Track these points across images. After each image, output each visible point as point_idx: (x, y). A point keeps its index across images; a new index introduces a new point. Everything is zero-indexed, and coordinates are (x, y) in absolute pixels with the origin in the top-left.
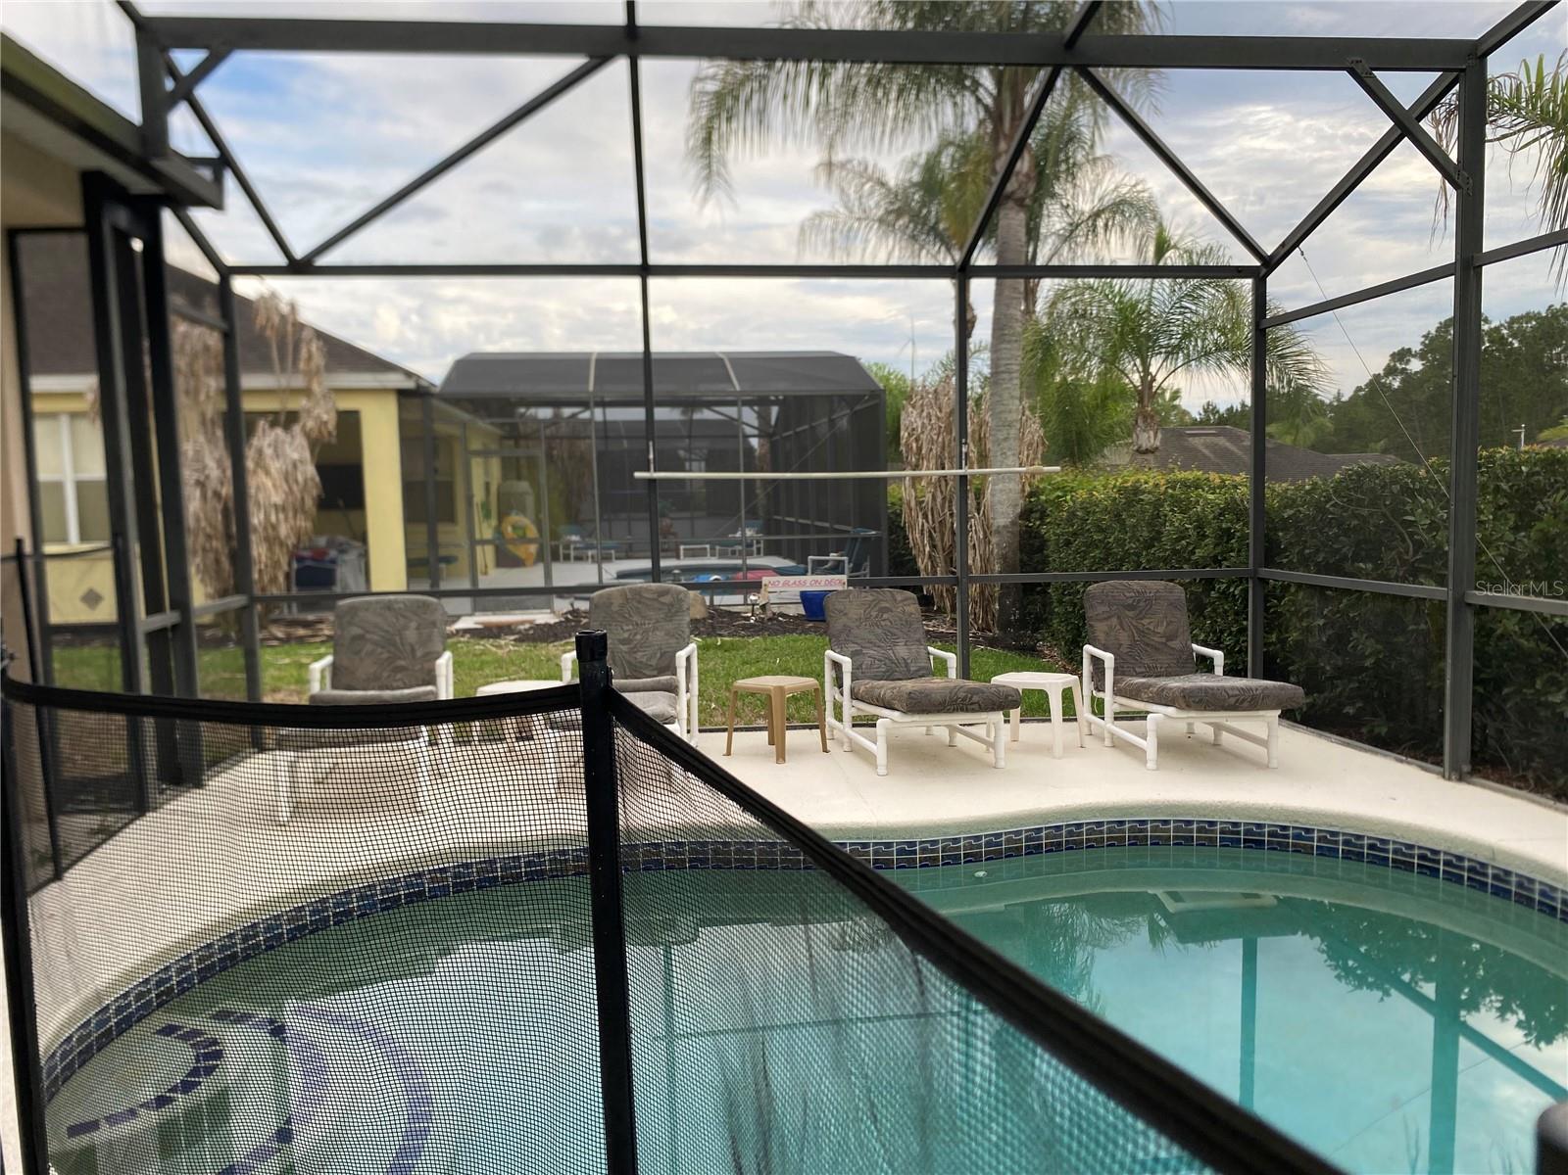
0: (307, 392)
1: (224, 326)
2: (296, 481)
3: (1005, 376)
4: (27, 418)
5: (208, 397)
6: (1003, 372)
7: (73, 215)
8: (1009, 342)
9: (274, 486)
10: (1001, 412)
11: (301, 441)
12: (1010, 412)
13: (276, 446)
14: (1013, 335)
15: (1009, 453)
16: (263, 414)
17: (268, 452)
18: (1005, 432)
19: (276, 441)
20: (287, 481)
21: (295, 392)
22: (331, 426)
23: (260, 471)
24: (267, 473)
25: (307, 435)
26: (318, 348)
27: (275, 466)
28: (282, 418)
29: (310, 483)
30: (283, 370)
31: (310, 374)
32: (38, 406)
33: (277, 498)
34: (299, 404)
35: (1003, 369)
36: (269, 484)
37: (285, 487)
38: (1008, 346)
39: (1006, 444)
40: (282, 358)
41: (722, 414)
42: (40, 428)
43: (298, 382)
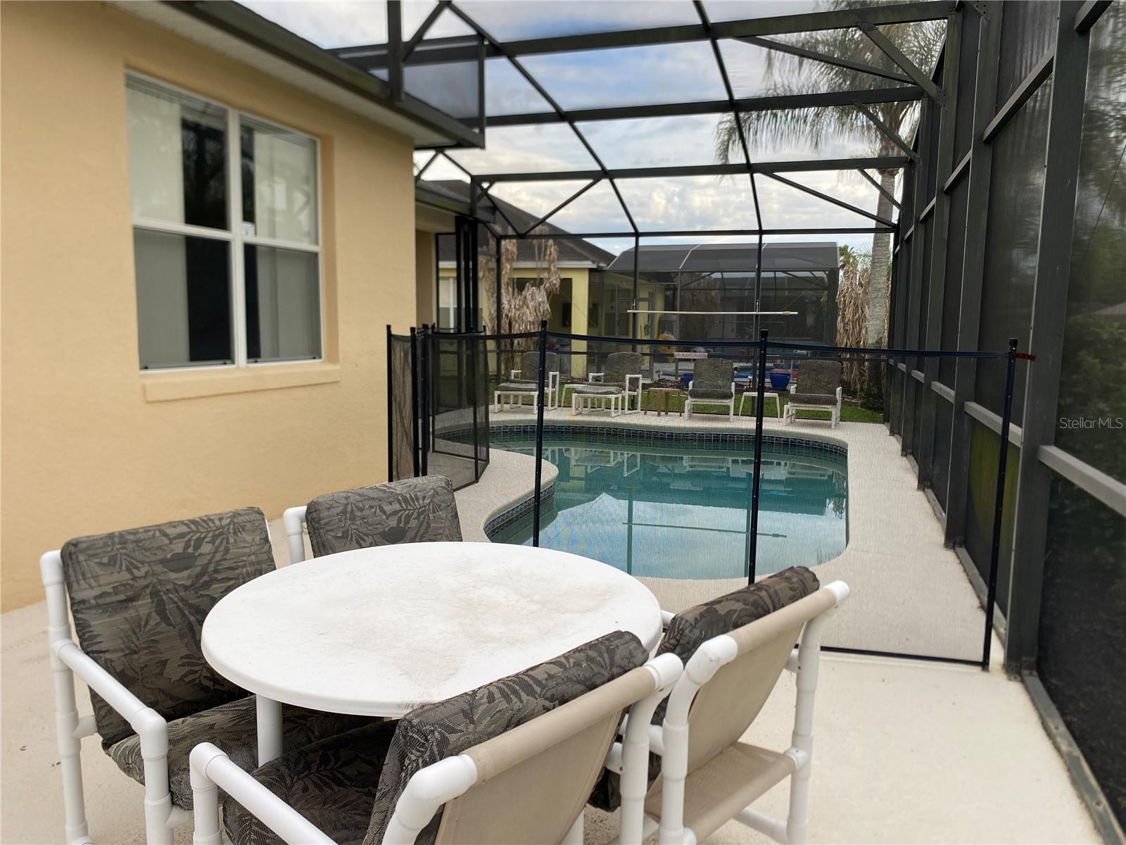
0: (548, 270)
1: (497, 257)
2: (540, 311)
3: (878, 264)
4: (438, 279)
5: (506, 272)
6: (877, 262)
7: (452, 230)
8: (881, 247)
9: (530, 313)
10: (875, 283)
11: (543, 292)
12: (879, 283)
13: (532, 295)
14: (883, 243)
15: (877, 305)
16: (529, 279)
17: (529, 297)
18: (876, 294)
19: (533, 292)
20: (535, 311)
21: (544, 269)
22: (557, 286)
23: (525, 307)
24: (528, 307)
25: (546, 290)
26: (554, 249)
27: (531, 304)
28: (538, 282)
29: (546, 312)
30: (540, 259)
31: (551, 262)
32: (441, 274)
33: (531, 319)
34: (545, 275)
35: (876, 261)
36: (528, 312)
37: (535, 314)
38: (880, 249)
39: (875, 300)
40: (540, 254)
41: (791, 275)
42: (441, 282)
43: (545, 265)
